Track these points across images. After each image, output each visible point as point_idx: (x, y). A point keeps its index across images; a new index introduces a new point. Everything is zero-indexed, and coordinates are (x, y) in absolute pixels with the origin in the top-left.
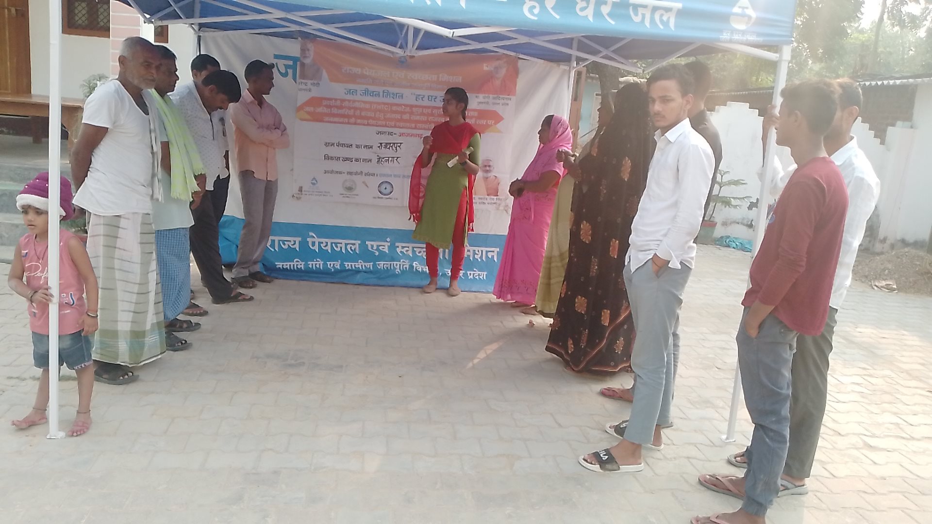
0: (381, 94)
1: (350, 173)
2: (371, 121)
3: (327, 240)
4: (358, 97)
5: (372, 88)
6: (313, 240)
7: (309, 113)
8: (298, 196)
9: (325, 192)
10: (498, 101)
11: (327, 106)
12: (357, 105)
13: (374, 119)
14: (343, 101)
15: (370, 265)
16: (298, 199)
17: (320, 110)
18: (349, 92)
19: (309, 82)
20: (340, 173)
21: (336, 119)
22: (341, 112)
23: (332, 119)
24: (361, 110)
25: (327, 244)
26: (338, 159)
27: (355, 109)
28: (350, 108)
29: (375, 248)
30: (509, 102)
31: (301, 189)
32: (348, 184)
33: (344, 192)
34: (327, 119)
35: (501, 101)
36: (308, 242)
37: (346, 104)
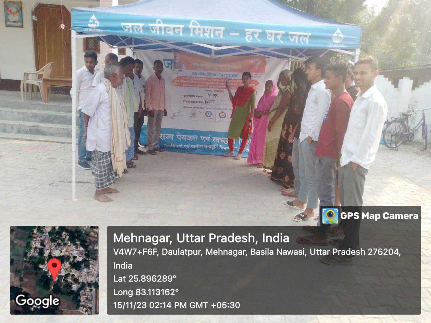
0: (207, 74)
1: (194, 108)
2: (203, 86)
3: (184, 136)
4: (197, 76)
5: (203, 72)
6: (179, 135)
7: (177, 83)
8: (173, 117)
9: (184, 116)
10: (257, 76)
11: (185, 80)
12: (197, 79)
13: (204, 84)
14: (191, 77)
15: (201, 146)
16: (173, 118)
17: (182, 81)
18: (194, 73)
19: (177, 70)
20: (190, 107)
21: (188, 85)
22: (190, 82)
23: (186, 85)
24: (199, 81)
25: (185, 137)
26: (189, 102)
27: (196, 80)
28: (194, 80)
29: (204, 139)
30: (261, 76)
31: (174, 115)
32: (193, 112)
33: (191, 116)
34: (184, 85)
35: (258, 76)
36: (177, 136)
37: (193, 78)
